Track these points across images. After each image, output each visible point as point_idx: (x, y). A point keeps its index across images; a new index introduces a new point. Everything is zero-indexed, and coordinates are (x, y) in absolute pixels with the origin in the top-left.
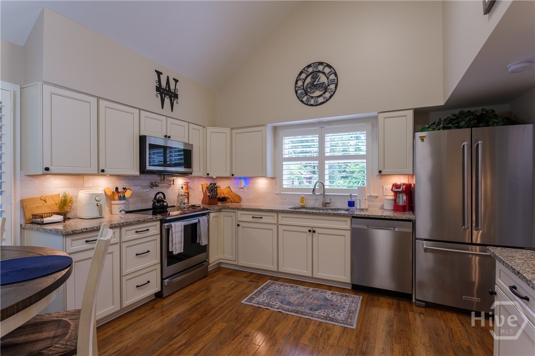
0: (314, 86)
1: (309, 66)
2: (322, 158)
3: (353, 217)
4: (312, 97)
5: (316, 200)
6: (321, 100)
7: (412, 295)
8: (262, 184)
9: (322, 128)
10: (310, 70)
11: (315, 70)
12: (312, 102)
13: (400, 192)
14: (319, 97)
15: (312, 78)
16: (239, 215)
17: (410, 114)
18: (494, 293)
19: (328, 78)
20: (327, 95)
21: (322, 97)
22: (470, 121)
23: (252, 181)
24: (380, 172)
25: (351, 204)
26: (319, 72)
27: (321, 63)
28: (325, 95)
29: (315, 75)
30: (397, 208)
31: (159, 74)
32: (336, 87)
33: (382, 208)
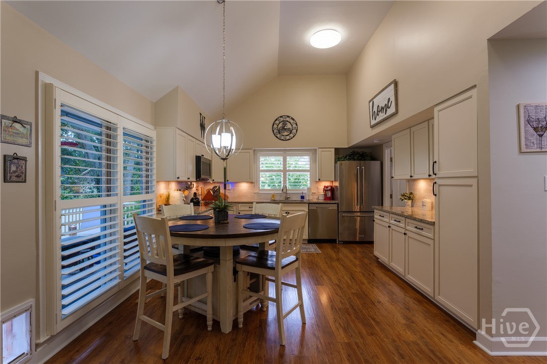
0: (283, 129)
1: (281, 117)
2: (285, 171)
3: (309, 204)
4: (283, 135)
5: (281, 196)
6: (288, 137)
7: (336, 240)
8: (244, 187)
9: (285, 153)
10: (282, 119)
11: (285, 120)
12: (283, 138)
13: (328, 190)
14: (287, 135)
15: (283, 124)
16: (239, 206)
17: (333, 150)
18: (374, 221)
19: (292, 126)
20: (292, 135)
21: (288, 136)
22: (358, 157)
23: (237, 184)
24: (319, 179)
25: (303, 197)
26: (287, 121)
27: (288, 117)
28: (290, 135)
29: (285, 123)
30: (326, 198)
31: (201, 114)
32: (297, 132)
33: (318, 199)
